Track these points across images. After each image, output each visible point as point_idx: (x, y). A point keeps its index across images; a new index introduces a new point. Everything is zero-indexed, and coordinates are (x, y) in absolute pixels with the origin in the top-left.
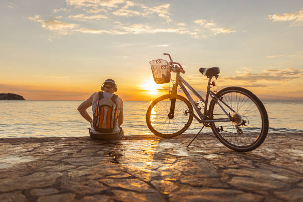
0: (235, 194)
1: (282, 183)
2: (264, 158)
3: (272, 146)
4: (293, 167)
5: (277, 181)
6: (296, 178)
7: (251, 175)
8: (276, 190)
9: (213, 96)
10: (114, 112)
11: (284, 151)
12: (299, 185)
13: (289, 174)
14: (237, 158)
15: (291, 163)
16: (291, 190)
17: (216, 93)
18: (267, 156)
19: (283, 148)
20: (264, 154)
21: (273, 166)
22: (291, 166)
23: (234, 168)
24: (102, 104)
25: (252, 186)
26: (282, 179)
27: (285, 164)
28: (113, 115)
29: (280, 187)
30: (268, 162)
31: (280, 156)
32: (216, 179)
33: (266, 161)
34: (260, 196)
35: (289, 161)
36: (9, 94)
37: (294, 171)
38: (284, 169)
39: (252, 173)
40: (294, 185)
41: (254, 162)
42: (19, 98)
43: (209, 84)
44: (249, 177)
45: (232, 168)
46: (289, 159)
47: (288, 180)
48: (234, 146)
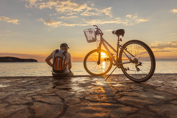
0: (118, 107)
1: (158, 101)
2: (153, 86)
3: (162, 80)
4: (172, 91)
5: (155, 100)
6: (171, 98)
7: (137, 95)
8: (151, 105)
9: (121, 48)
10: (63, 60)
11: (170, 82)
12: (172, 102)
13: (167, 95)
14: (134, 86)
15: (171, 89)
16: (163, 105)
17: (122, 46)
18: (156, 85)
19: (170, 81)
20: (154, 84)
21: (157, 90)
22: (170, 91)
23: (128, 91)
24: (57, 56)
25: (134, 102)
26: (160, 98)
27: (166, 90)
28: (63, 62)
29: (156, 103)
30: (155, 88)
31: (165, 85)
32: (110, 97)
33: (153, 88)
34: (136, 109)
35: (170, 88)
36: (30, 59)
37: (171, 93)
38: (165, 92)
39: (138, 94)
40: (167, 102)
41: (144, 88)
42: (35, 61)
43: (118, 40)
44: (136, 96)
45: (127, 91)
46: (170, 87)
47: (164, 99)
48: (135, 79)
